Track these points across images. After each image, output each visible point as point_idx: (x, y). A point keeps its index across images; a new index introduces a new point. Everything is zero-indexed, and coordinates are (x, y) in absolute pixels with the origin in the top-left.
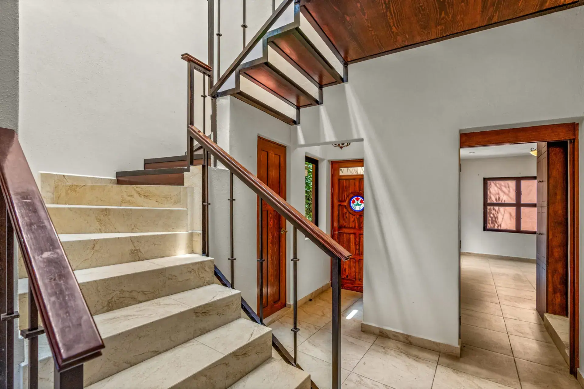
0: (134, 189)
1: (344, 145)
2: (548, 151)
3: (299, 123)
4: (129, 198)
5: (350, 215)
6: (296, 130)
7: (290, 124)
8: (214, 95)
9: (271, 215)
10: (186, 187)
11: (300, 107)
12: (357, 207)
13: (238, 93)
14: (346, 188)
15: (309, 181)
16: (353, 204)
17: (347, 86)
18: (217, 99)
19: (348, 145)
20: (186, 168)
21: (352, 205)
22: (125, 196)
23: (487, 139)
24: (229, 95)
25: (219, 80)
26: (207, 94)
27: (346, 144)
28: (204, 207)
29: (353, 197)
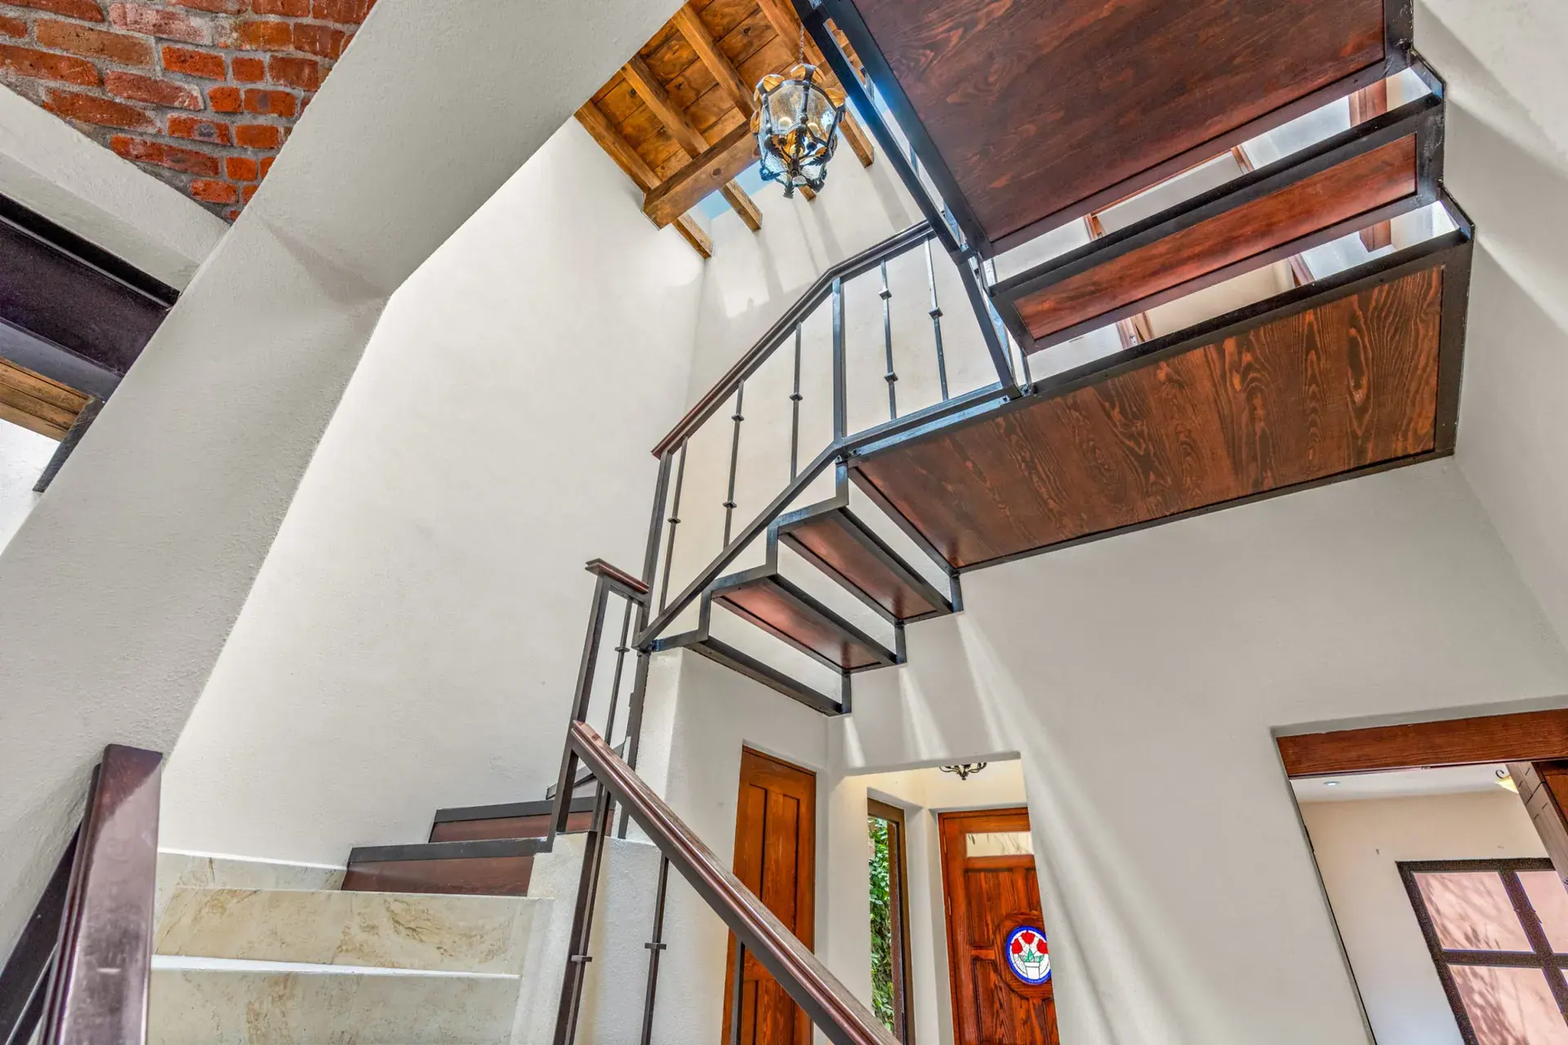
0: (387, 905)
1: (970, 769)
2: (1544, 783)
3: (849, 711)
4: (366, 934)
5: (1013, 996)
6: (841, 727)
7: (825, 713)
8: (644, 647)
9: (766, 998)
10: (534, 902)
11: (852, 671)
12: (1031, 966)
13: (703, 643)
14: (989, 899)
15: (879, 870)
16: (1016, 955)
17: (961, 619)
18: (651, 657)
19: (980, 767)
20: (544, 839)
21: (1014, 958)
22: (355, 930)
23: (1353, 754)
24: (681, 646)
25: (662, 611)
26: (629, 644)
27: (974, 766)
28: (571, 966)
29: (1011, 934)
